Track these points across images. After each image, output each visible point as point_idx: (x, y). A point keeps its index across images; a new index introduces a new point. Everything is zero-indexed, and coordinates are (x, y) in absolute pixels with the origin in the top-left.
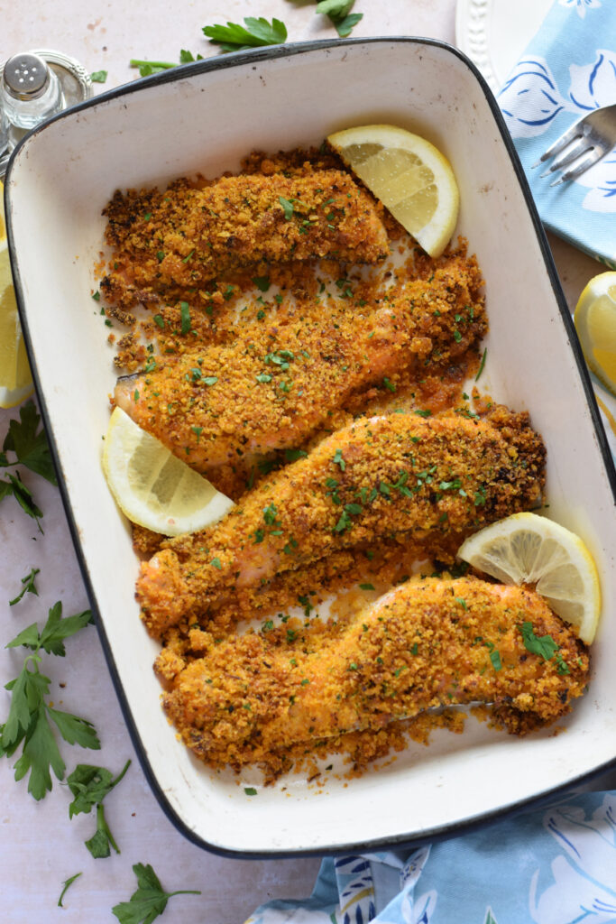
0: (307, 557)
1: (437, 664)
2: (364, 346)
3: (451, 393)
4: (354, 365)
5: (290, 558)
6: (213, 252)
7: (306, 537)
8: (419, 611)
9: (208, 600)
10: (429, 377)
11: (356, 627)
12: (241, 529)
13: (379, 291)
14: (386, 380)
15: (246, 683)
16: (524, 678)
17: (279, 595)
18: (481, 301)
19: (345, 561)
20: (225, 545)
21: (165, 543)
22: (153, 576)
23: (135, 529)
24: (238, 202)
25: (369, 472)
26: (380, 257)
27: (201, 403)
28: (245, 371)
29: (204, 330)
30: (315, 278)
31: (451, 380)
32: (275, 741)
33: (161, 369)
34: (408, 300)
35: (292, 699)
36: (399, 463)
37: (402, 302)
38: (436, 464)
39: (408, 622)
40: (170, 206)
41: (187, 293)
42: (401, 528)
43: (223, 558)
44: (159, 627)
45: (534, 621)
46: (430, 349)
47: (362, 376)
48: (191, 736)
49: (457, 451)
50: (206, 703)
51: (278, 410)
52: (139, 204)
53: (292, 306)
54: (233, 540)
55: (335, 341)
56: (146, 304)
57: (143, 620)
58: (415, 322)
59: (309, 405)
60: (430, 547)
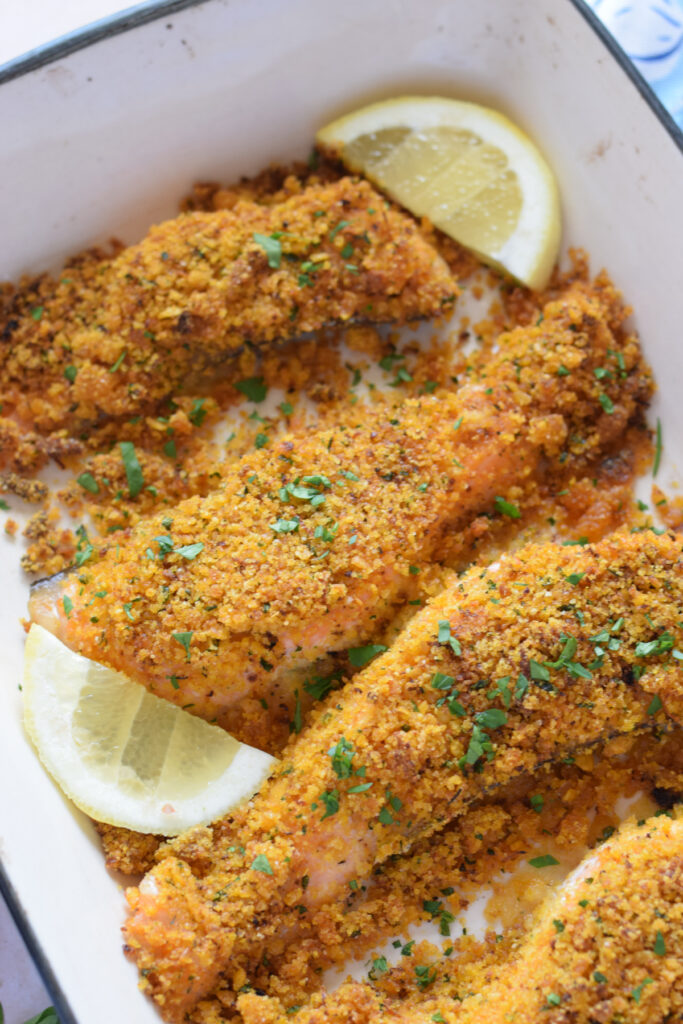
0: (424, 824)
2: (449, 445)
3: (616, 502)
4: (438, 478)
5: (393, 832)
6: (157, 347)
7: (414, 785)
8: (651, 872)
9: (260, 936)
10: (573, 481)
11: (541, 929)
12: (295, 798)
13: (455, 360)
14: (499, 500)
17: (386, 905)
18: (632, 338)
19: (492, 821)
20: (272, 831)
21: (163, 848)
22: (150, 909)
23: (104, 834)
24: (185, 255)
25: (506, 649)
26: (444, 302)
27: (181, 592)
28: (250, 522)
29: (168, 482)
30: (342, 364)
31: (612, 482)
33: (103, 554)
34: (507, 360)
36: (557, 623)
37: (496, 368)
38: (621, 615)
39: (636, 898)
40: (73, 291)
41: (127, 426)
42: (583, 738)
43: (272, 855)
44: (178, 1001)
46: (564, 433)
47: (455, 496)
49: (652, 587)
51: (321, 575)
52: (21, 300)
53: (312, 418)
54: (284, 820)
55: (397, 446)
56: (62, 459)
57: (146, 992)
58: (528, 393)
59: (373, 557)
60: (640, 768)
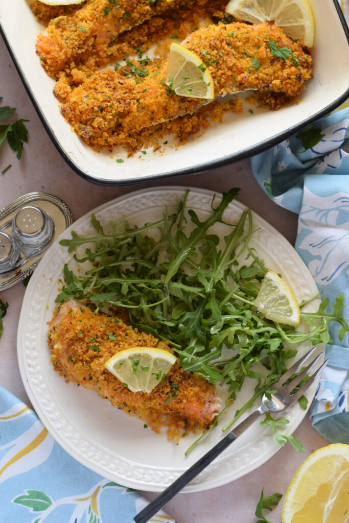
0: (136, 21)
1: (222, 70)
5: (126, 23)
7: (134, 8)
8: (208, 40)
9: (80, 52)
12: (95, 9)
15: (108, 95)
16: (275, 72)
17: (122, 46)
19: (159, 22)
20: (86, 19)
22: (45, 40)
32: (131, 130)
35: (138, 100)
39: (202, 48)
43: (86, 26)
44: (52, 69)
45: (275, 39)
48: (80, 128)
50: (86, 107)
54: (91, 16)
57: (42, 66)
60: (208, 9)
